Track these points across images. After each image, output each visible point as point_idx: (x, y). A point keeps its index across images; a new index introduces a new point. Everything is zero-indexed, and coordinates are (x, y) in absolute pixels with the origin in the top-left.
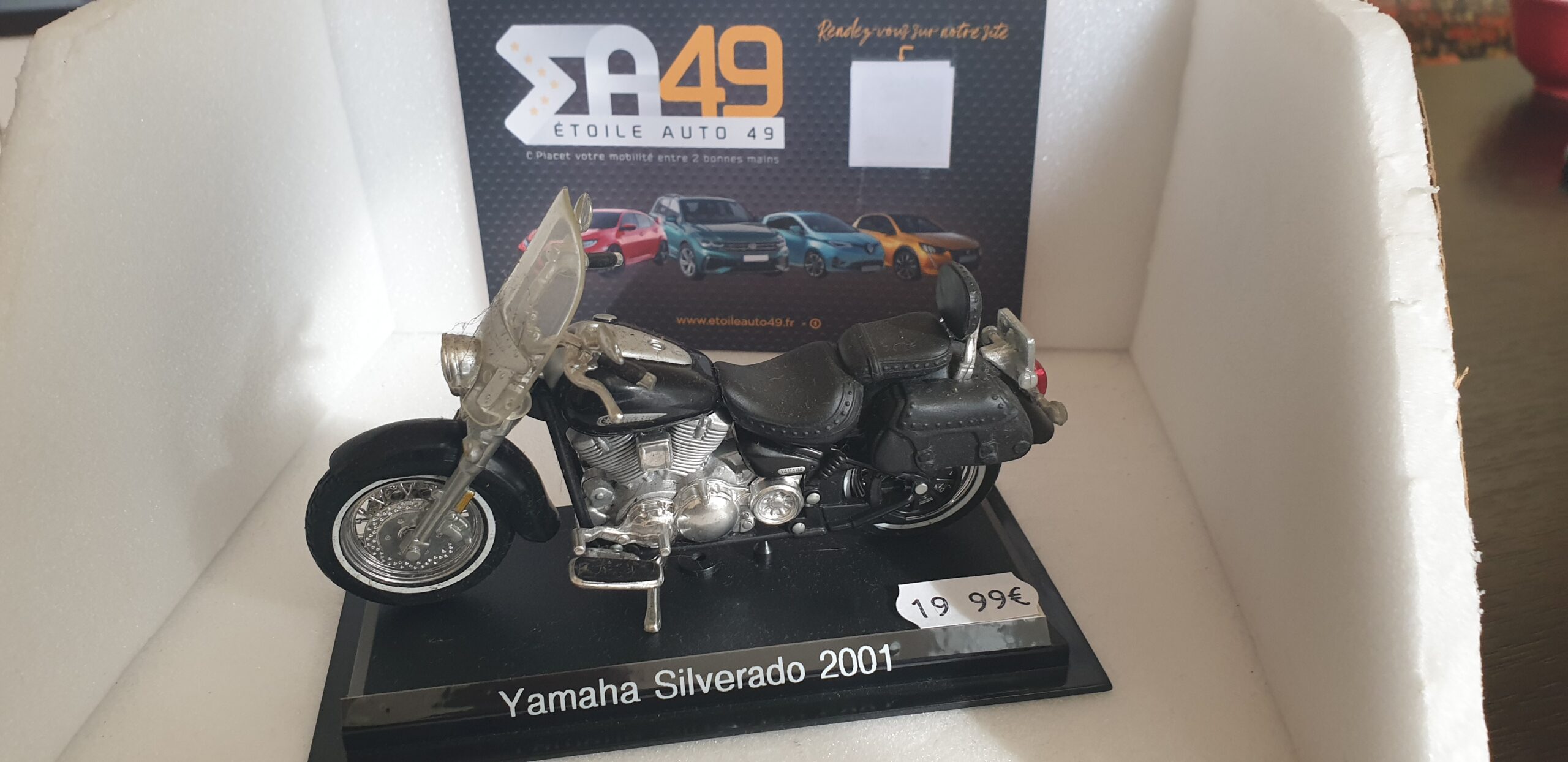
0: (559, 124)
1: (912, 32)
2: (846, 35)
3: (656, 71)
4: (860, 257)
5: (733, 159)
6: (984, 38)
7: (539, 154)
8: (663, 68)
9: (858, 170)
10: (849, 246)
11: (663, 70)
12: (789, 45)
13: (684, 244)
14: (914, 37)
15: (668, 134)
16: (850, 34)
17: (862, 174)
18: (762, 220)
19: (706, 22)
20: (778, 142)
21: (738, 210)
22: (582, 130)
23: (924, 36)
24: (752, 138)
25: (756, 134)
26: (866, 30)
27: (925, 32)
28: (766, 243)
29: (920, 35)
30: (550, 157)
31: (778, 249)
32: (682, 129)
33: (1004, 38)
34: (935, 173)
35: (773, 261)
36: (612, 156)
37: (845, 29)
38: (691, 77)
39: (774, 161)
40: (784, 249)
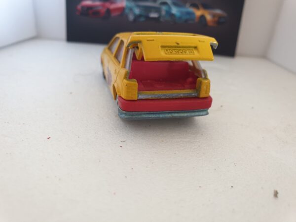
4: (187, 17)
10: (185, 13)
13: (131, 9)
28: (158, 10)
35: (160, 17)
40: (163, 13)
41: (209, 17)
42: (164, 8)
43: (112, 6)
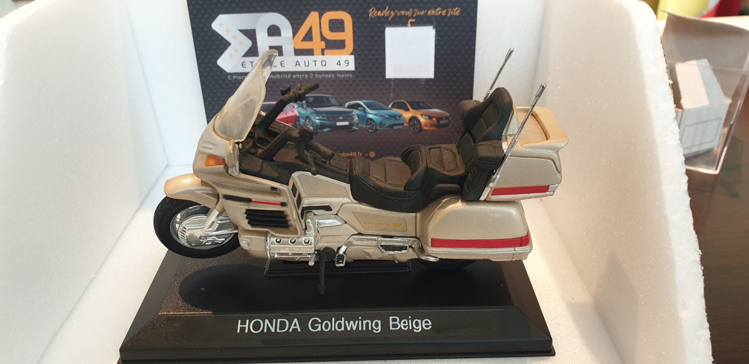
0: (244, 62)
1: (414, 13)
2: (382, 15)
3: (291, 34)
4: (393, 122)
5: (330, 76)
6: (449, 15)
8: (295, 32)
9: (390, 80)
10: (387, 116)
11: (295, 33)
12: (355, 20)
13: (307, 118)
14: (415, 15)
15: (298, 65)
16: (384, 15)
17: (392, 82)
18: (344, 105)
19: (315, 10)
20: (352, 67)
21: (333, 101)
23: (420, 15)
24: (339, 66)
25: (341, 63)
26: (392, 13)
27: (420, 12)
29: (418, 14)
31: (353, 119)
32: (305, 62)
33: (458, 15)
34: (427, 80)
35: (351, 125)
37: (382, 12)
38: (308, 37)
39: (350, 76)
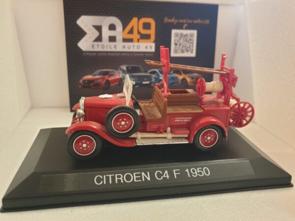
7: (87, 54)
22: (100, 47)
28: (149, 78)
30: (90, 54)
36: (108, 54)
40: (153, 80)
41: (189, 80)
42: (154, 76)
43: (111, 79)
